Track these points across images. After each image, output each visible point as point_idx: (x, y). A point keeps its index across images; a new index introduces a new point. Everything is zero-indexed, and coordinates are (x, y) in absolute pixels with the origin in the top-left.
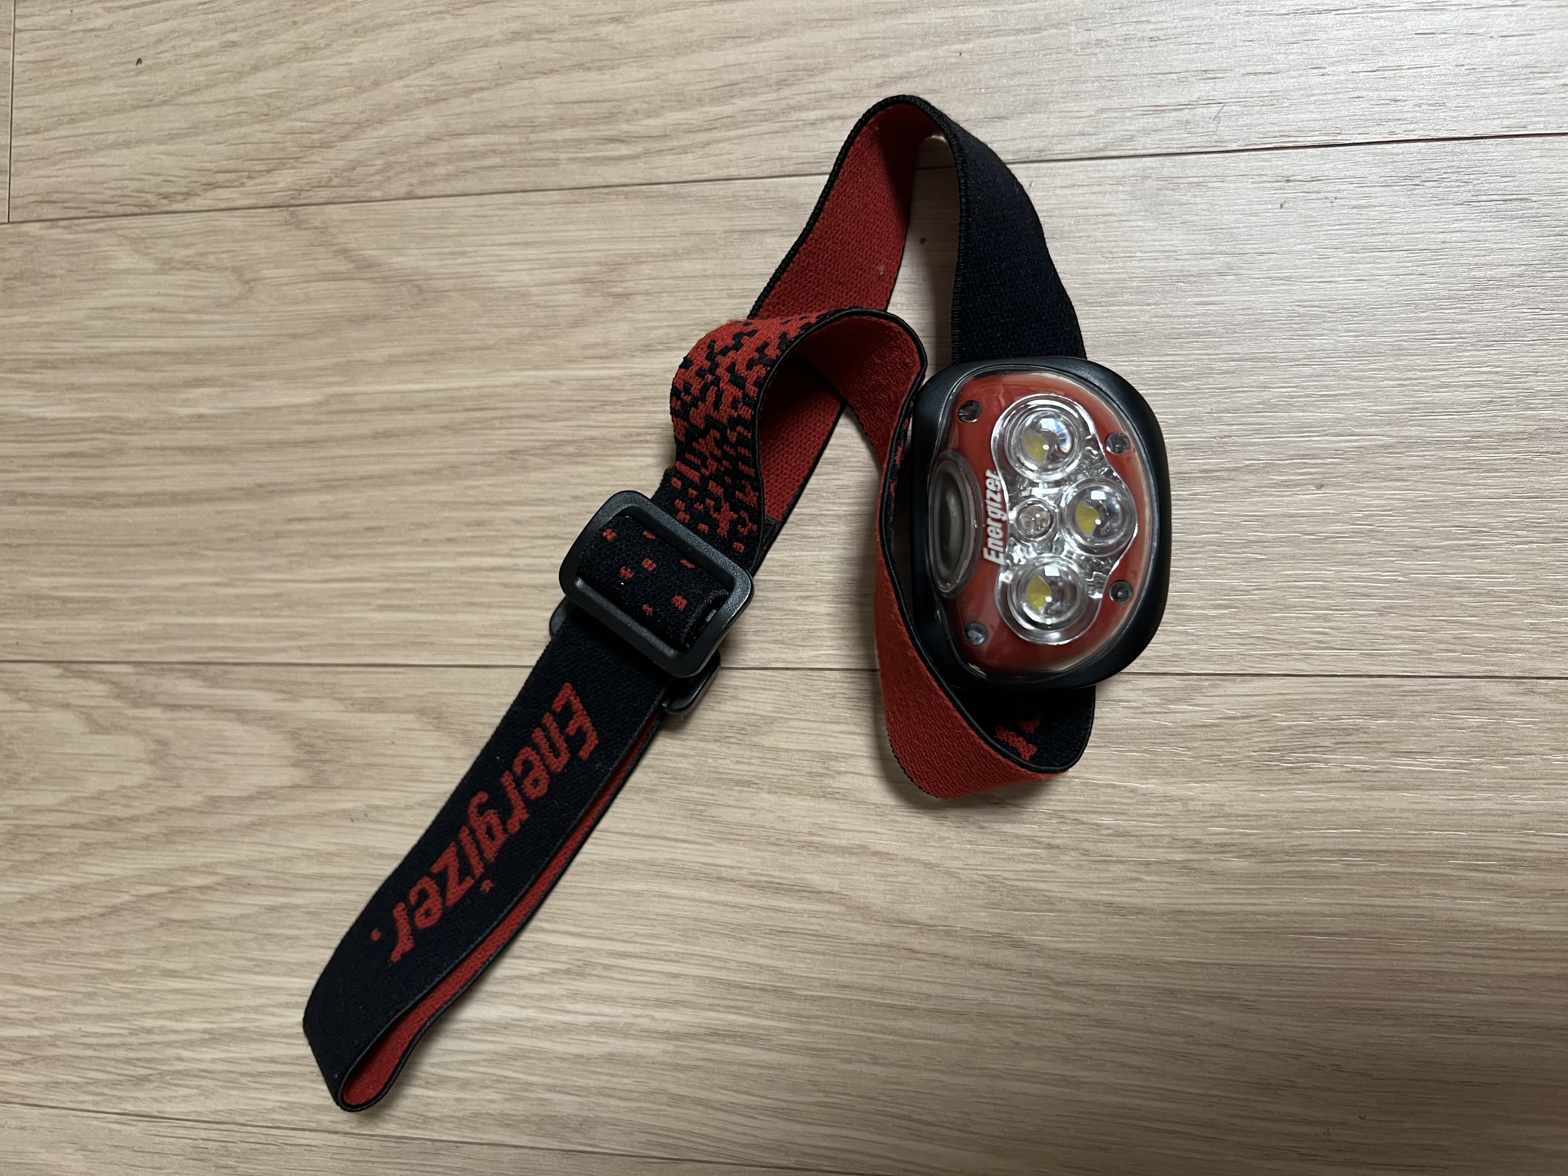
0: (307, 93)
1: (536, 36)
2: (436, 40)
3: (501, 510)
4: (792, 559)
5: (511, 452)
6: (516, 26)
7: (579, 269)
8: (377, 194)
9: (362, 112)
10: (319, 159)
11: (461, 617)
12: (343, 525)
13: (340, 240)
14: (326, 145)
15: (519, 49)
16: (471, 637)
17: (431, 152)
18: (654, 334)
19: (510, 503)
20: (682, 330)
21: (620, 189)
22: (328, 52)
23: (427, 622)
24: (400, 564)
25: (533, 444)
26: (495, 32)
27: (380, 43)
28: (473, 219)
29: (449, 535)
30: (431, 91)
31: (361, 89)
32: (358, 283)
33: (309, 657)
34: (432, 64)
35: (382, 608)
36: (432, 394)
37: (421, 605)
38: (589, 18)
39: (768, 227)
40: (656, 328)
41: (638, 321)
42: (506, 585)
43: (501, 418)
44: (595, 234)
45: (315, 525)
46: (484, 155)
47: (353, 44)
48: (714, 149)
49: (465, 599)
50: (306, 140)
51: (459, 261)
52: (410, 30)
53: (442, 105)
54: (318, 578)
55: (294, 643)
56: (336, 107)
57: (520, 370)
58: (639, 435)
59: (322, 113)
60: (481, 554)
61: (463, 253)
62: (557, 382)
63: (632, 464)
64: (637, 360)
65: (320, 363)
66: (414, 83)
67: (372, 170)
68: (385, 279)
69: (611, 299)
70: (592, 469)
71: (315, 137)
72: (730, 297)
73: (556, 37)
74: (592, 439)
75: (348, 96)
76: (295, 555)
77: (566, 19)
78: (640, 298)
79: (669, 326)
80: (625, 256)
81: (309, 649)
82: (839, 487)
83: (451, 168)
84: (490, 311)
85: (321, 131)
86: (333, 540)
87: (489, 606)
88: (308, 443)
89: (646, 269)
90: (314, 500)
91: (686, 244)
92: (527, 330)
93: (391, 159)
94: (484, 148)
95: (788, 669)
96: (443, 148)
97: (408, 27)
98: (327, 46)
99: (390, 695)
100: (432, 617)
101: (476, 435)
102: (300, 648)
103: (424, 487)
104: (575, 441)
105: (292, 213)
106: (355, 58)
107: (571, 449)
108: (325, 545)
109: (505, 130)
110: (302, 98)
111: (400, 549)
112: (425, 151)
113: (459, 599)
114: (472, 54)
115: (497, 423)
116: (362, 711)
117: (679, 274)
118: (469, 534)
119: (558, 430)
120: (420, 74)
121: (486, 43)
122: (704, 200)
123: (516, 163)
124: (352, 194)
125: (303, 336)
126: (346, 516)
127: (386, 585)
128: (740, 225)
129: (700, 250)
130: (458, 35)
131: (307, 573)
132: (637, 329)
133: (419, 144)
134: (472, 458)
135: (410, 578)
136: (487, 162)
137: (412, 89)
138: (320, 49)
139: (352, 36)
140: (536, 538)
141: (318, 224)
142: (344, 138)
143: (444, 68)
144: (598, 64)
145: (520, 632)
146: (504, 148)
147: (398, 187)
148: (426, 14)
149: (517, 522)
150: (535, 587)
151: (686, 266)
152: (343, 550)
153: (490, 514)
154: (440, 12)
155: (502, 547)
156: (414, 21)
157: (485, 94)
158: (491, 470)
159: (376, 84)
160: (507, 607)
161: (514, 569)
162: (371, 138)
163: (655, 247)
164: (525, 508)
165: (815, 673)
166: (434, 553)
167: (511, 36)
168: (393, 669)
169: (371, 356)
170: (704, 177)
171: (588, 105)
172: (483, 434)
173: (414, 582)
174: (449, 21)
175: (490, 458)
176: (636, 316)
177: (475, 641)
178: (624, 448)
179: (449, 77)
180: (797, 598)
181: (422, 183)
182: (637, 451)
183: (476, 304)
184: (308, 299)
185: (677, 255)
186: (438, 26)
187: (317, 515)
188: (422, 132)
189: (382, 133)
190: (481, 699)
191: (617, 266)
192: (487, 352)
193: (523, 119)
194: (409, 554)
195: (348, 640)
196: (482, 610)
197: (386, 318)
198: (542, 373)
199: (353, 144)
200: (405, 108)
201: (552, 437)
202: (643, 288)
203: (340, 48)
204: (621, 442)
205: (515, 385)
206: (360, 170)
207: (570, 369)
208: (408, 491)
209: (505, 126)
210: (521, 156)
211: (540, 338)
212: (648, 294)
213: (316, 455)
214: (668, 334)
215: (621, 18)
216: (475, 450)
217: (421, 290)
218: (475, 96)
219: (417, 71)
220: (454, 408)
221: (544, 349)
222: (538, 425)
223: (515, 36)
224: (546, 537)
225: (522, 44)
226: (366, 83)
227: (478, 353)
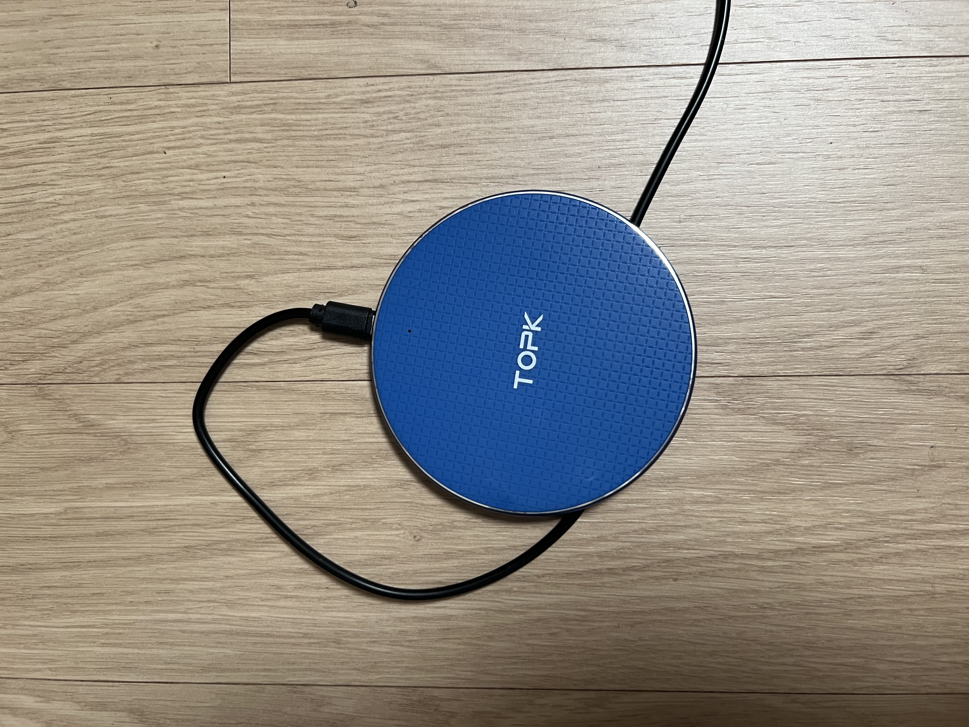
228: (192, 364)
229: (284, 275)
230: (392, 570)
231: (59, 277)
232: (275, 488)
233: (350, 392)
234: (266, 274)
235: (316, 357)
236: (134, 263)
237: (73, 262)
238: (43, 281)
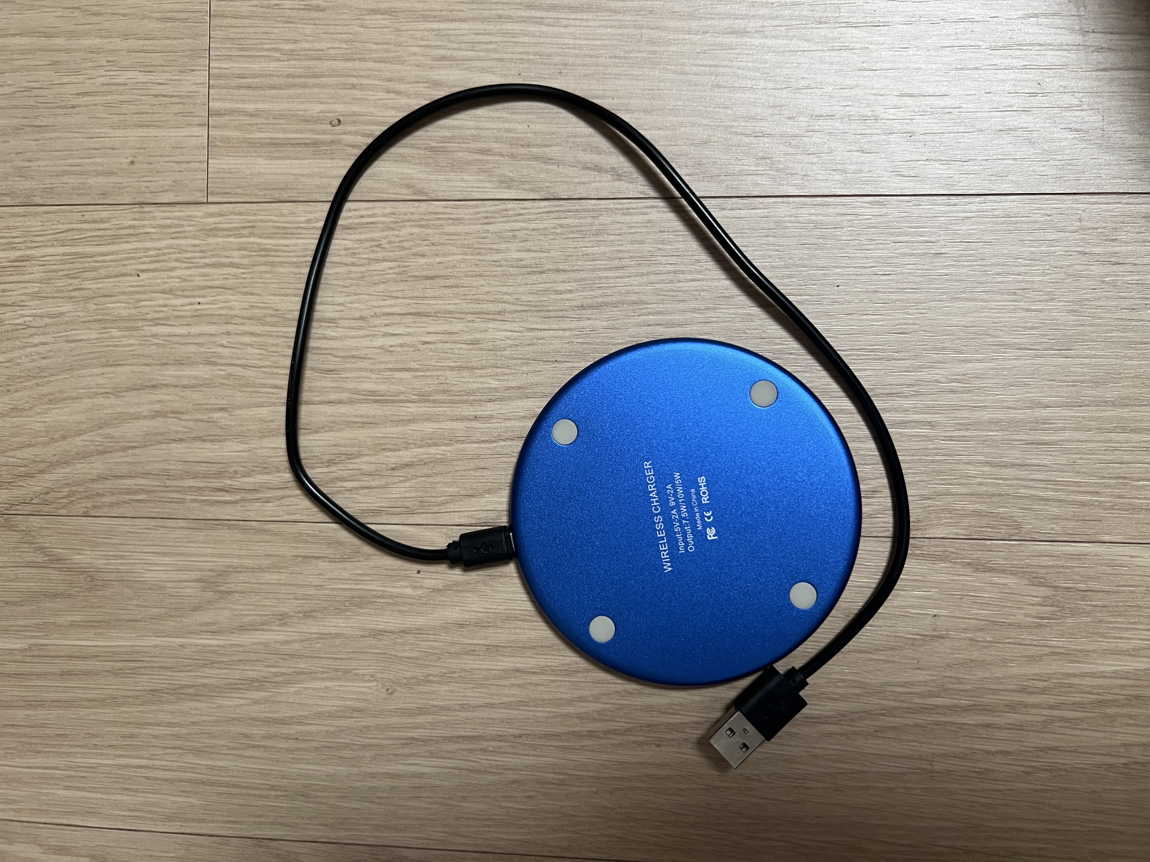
0: (16, 439)
1: (171, 415)
2: (104, 411)
3: (145, 729)
4: (333, 772)
5: (152, 690)
6: (157, 407)
7: (198, 573)
8: (64, 512)
9: (54, 455)
10: (24, 485)
11: (119, 797)
12: (41, 732)
13: (39, 541)
14: (30, 476)
15: (159, 424)
16: (124, 810)
17: (100, 486)
18: (246, 619)
19: (150, 724)
20: (264, 618)
21: (225, 522)
22: (30, 413)
23: (96, 799)
24: (78, 760)
25: (166, 686)
26: (144, 409)
27: (66, 410)
28: (129, 534)
29: (110, 743)
30: (101, 445)
31: (54, 440)
32: (50, 571)
33: (20, 816)
34: (101, 428)
35: (67, 788)
36: (100, 649)
37: (93, 788)
38: (206, 407)
39: (321, 555)
40: (247, 615)
41: (235, 610)
42: (148, 778)
43: (146, 667)
44: (209, 551)
45: (22, 730)
46: (136, 492)
47: (48, 409)
48: (286, 501)
49: (121, 785)
50: (16, 472)
51: (119, 561)
52: (87, 402)
53: (107, 455)
54: (25, 765)
55: (9, 807)
56: (36, 450)
57: (158, 636)
58: (235, 684)
59: (26, 453)
60: (131, 757)
61: (121, 557)
62: (183, 646)
63: (231, 703)
64: (235, 635)
65: (26, 622)
66: (89, 439)
67: (61, 495)
68: (69, 570)
69: (219, 595)
70: (205, 705)
71: (22, 469)
72: (295, 599)
73: (184, 417)
74: (205, 685)
75: (45, 444)
76: (9, 749)
77: (190, 406)
78: (237, 595)
79: (255, 615)
80: (228, 567)
81: (18, 811)
82: (364, 727)
83: (114, 499)
84: (139, 596)
85: (26, 466)
86: (33, 741)
87: (136, 791)
88: (17, 675)
89: (241, 577)
90: (21, 714)
91: (268, 562)
92: (163, 611)
93: (74, 488)
94: (136, 487)
95: (330, 843)
96: (109, 484)
97: (85, 401)
98: (30, 408)
99: (72, 845)
100: (100, 796)
101: (129, 677)
102: (13, 810)
103: (94, 710)
104: (194, 686)
105: (6, 520)
106: (49, 418)
107: (191, 691)
108: (28, 744)
109: (149, 476)
110: (13, 442)
111: (78, 750)
112: (96, 485)
113: (117, 785)
114: (129, 423)
115: (143, 671)
116: (54, 853)
117: (263, 581)
118: (124, 743)
119: (182, 678)
120: (93, 433)
121: (138, 417)
122: (280, 534)
123: (157, 499)
124: (46, 510)
125: (14, 603)
126: (43, 726)
127: (69, 773)
128: (302, 552)
129: (276, 567)
130: (120, 410)
131: (18, 761)
132: (236, 615)
133: (93, 480)
134: (126, 693)
135: (84, 769)
136: (139, 497)
137: (88, 443)
138: (25, 410)
139: (47, 403)
140: (167, 748)
141: (23, 528)
142: (41, 472)
143: (109, 431)
144: (211, 438)
145: (157, 810)
146: (149, 488)
147: (79, 508)
148: (98, 394)
149: (156, 737)
150: (166, 780)
151: (268, 577)
152: (40, 748)
153: (137, 731)
154: (107, 393)
155: (146, 753)
156: (90, 397)
157: (137, 451)
158: (139, 702)
159: (64, 438)
160: (149, 792)
161: (153, 768)
162: (61, 473)
163: (248, 562)
164: (161, 728)
165: (348, 847)
166: (101, 754)
167: (154, 413)
168: (74, 828)
169: (59, 620)
170: (279, 519)
171: (205, 465)
172: (133, 678)
173: (87, 772)
174: (113, 400)
175: (139, 693)
176: (235, 607)
177: (127, 813)
178: (226, 693)
179: (113, 437)
180: (337, 797)
181: (95, 507)
182: (235, 695)
183: (130, 591)
184: (17, 579)
185: (262, 569)
186: (106, 402)
187: (24, 724)
188: (94, 472)
189: (67, 470)
190: (131, 851)
191: (223, 573)
192: (137, 623)
193: (162, 470)
194: (85, 753)
195: (45, 807)
196: (132, 793)
197: (69, 596)
198: (173, 640)
199: (47, 476)
200: (83, 456)
201: (179, 682)
202: (238, 589)
203: (39, 411)
204: (224, 688)
205: (156, 646)
206: (53, 495)
207: (192, 638)
208: (83, 712)
209: (150, 474)
210: (161, 495)
211: (172, 616)
212: (242, 593)
213: (22, 684)
214: (254, 620)
215: (227, 408)
216: (128, 688)
217: (93, 579)
218: (130, 451)
219: (91, 431)
220: (114, 659)
221: (175, 624)
222: (170, 673)
223: (157, 414)
224: (174, 748)
225: (161, 419)
226: (56, 436)
227: (131, 623)
228: (163, 499)
229: (258, 409)
230: (363, 724)
231: (27, 402)
232: (244, 632)
233: (324, 534)
234: (240, 407)
235: (289, 496)
236: (104, 390)
237: (42, 388)
238: (11, 406)
